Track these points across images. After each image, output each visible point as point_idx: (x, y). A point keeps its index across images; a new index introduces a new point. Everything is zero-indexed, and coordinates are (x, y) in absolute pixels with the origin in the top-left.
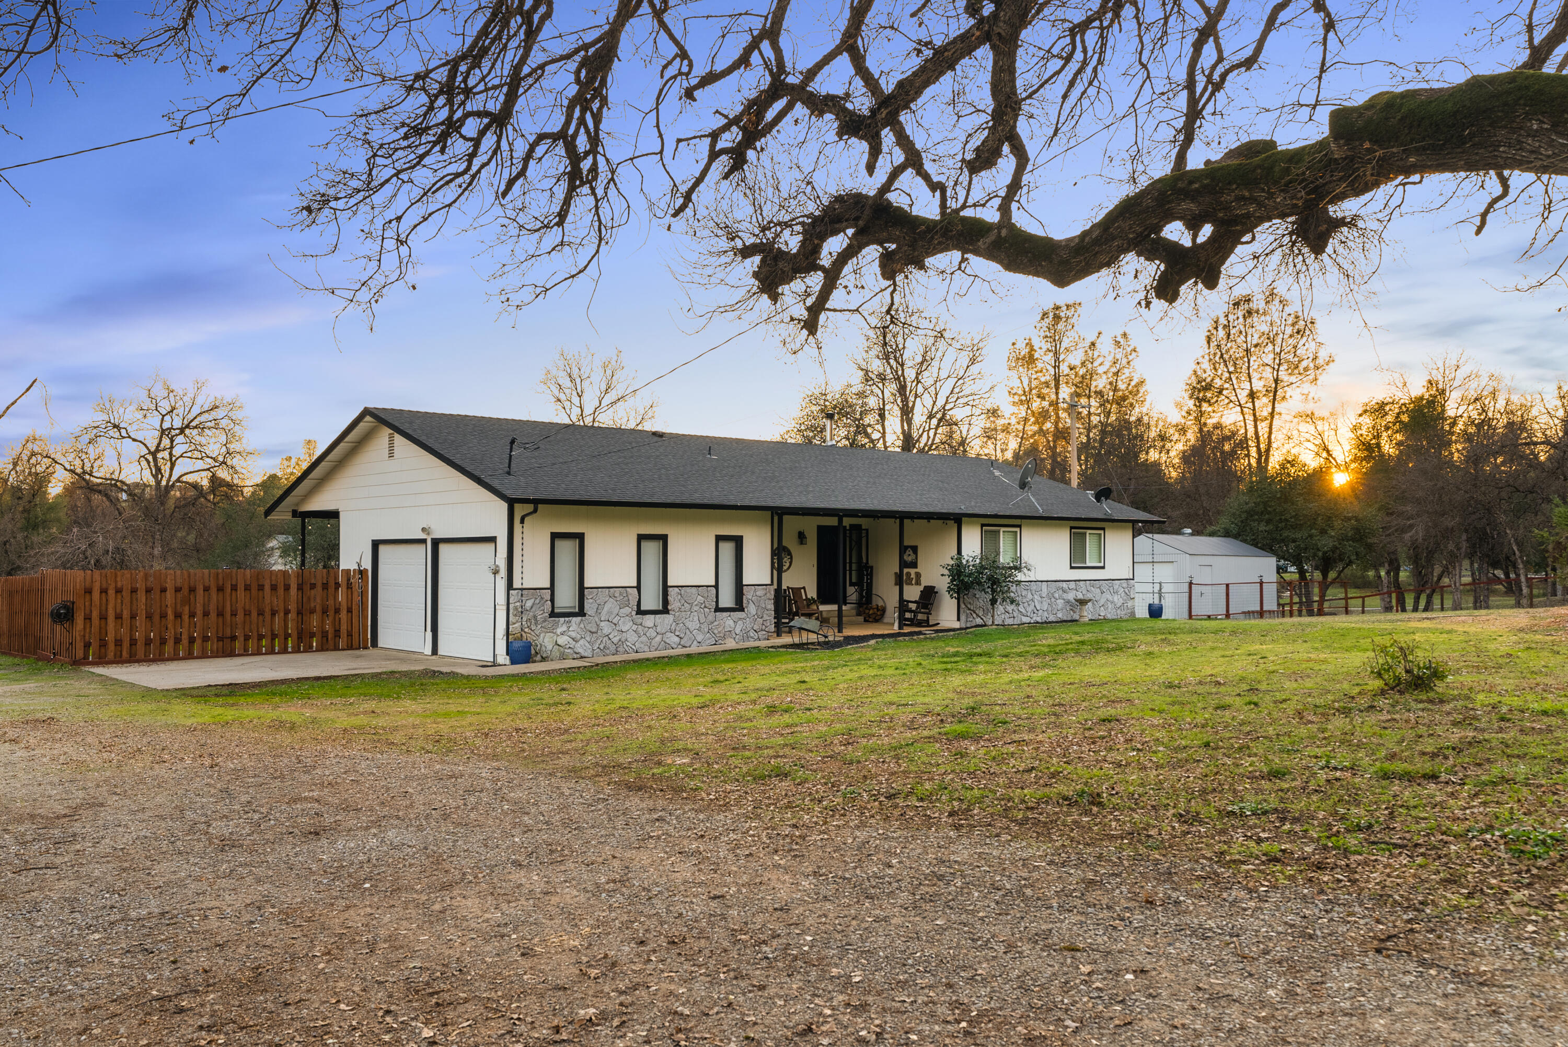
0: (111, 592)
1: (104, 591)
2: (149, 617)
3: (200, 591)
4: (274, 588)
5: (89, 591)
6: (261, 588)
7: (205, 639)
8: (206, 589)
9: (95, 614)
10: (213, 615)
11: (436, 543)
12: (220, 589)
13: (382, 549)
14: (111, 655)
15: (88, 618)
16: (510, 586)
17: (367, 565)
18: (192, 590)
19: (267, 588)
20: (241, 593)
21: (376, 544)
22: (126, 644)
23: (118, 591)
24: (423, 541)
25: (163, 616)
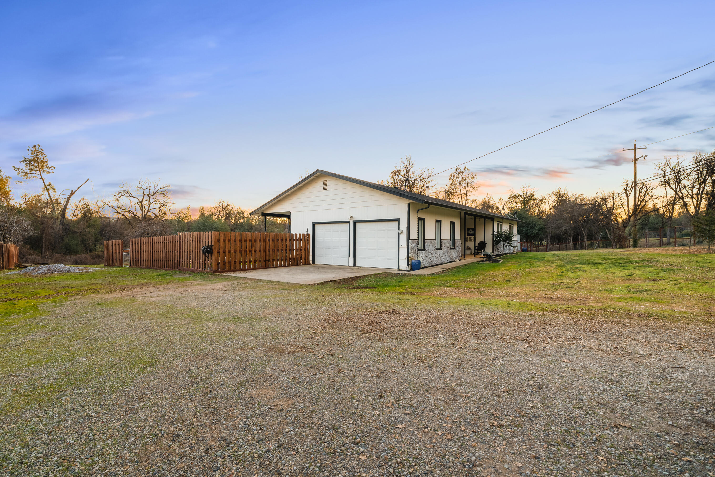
0: (227, 241)
1: (224, 241)
2: (241, 252)
3: (258, 241)
4: (282, 240)
5: (218, 241)
6: (278, 240)
7: (260, 261)
8: (260, 241)
9: (221, 251)
10: (262, 251)
11: (355, 223)
12: (265, 241)
13: (316, 226)
14: (227, 268)
15: (219, 252)
16: (409, 239)
17: (310, 232)
18: (255, 241)
19: (280, 240)
20: (271, 242)
21: (314, 225)
22: (233, 263)
23: (230, 241)
24: (348, 222)
25: (246, 251)
